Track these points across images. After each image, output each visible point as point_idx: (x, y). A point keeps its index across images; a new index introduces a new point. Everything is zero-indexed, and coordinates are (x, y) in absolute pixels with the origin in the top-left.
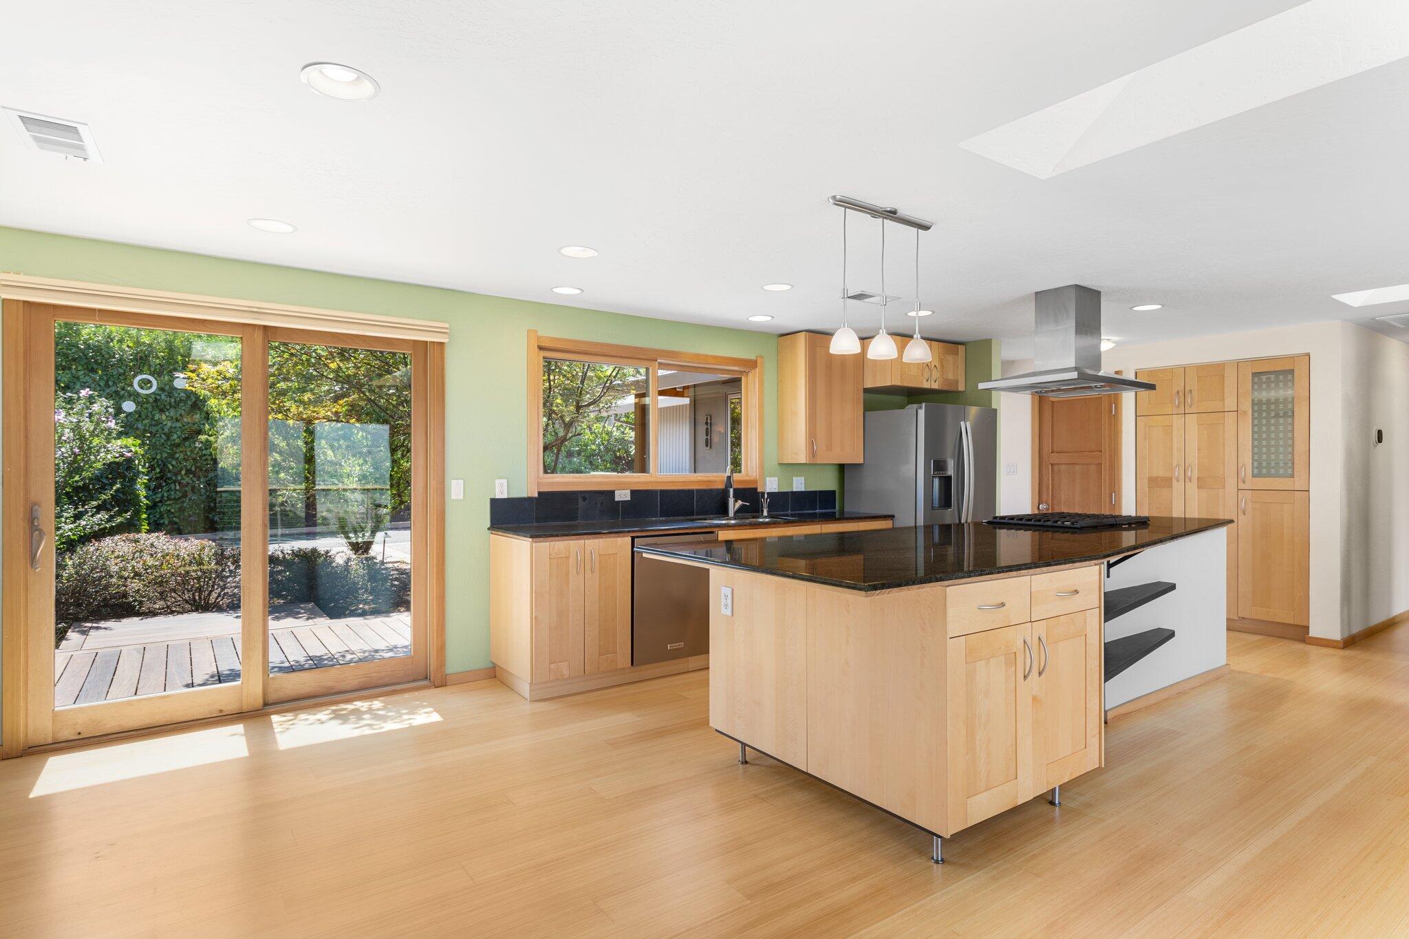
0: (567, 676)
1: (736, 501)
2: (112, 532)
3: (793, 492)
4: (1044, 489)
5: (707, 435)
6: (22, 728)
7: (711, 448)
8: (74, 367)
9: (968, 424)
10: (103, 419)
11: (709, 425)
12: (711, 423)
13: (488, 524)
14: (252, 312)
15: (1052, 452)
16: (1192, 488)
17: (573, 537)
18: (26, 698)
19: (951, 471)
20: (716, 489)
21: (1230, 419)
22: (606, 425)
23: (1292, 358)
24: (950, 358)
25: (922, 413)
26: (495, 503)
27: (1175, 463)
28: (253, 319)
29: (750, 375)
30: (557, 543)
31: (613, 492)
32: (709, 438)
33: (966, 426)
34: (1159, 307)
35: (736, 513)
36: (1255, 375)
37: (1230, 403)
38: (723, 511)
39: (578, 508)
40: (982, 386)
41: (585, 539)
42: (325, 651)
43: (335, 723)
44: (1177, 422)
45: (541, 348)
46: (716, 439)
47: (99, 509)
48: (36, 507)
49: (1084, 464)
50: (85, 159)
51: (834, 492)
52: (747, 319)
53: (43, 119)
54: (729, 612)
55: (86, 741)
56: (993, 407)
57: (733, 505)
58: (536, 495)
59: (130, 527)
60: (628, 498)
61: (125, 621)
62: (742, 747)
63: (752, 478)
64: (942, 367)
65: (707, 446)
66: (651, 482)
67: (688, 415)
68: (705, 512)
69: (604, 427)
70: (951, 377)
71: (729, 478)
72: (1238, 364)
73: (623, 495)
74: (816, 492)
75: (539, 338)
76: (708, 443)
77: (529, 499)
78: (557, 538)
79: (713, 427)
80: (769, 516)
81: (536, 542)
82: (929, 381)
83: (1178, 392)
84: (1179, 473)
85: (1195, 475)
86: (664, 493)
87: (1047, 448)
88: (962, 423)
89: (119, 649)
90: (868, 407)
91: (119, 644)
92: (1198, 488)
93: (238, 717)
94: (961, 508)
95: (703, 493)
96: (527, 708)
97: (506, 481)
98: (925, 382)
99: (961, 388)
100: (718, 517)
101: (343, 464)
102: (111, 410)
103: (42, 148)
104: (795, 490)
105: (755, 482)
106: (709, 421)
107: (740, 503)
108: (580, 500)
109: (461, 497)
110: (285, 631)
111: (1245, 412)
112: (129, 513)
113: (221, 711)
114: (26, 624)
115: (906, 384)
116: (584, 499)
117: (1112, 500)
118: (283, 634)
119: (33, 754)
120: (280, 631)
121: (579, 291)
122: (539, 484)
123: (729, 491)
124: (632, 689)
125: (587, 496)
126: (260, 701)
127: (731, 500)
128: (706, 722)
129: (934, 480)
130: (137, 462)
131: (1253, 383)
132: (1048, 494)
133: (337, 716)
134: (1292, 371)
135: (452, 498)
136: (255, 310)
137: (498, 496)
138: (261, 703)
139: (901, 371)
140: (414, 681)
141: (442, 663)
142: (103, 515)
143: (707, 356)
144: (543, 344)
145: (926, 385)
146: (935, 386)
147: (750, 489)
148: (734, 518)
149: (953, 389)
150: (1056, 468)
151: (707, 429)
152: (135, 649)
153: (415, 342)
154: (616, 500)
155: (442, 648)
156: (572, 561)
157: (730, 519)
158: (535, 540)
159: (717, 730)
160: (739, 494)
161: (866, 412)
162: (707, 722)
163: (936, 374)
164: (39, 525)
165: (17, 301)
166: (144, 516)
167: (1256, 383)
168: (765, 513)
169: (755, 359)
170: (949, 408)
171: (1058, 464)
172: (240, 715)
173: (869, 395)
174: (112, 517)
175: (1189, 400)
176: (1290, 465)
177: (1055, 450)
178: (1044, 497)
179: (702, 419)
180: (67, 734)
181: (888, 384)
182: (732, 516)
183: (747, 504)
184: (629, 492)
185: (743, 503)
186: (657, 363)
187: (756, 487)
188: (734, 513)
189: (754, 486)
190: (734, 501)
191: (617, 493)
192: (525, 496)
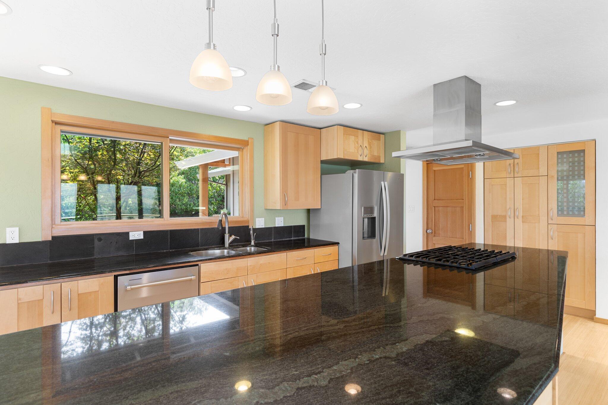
1: (230, 236)
3: (275, 228)
4: (430, 220)
9: (386, 183)
15: (434, 200)
16: (519, 222)
19: (376, 214)
21: (543, 181)
23: (584, 142)
24: (375, 143)
25: (356, 176)
26: (4, 246)
27: (508, 207)
29: (243, 151)
31: (128, 234)
33: (385, 184)
34: (514, 102)
35: (231, 244)
36: (558, 153)
37: (543, 171)
38: (221, 243)
39: (93, 248)
40: (394, 154)
44: (510, 182)
45: (56, 123)
49: (452, 207)
51: (304, 226)
52: (233, 109)
56: (402, 172)
57: (228, 239)
58: (50, 239)
60: (142, 237)
63: (246, 219)
64: (371, 147)
66: (164, 225)
68: (207, 245)
70: (376, 154)
71: (221, 221)
72: (548, 146)
73: (136, 235)
74: (291, 226)
75: (52, 114)
77: (44, 242)
80: (256, 245)
82: (362, 156)
83: (510, 164)
84: (510, 213)
85: (521, 214)
86: (173, 232)
87: (431, 198)
88: (382, 183)
90: (324, 173)
92: (523, 222)
94: (381, 239)
95: (205, 231)
97: (17, 229)
98: (359, 156)
99: (382, 161)
100: (216, 248)
104: (277, 226)
105: (248, 221)
107: (233, 237)
108: (96, 241)
111: (553, 176)
115: (347, 157)
116: (100, 240)
117: (470, 228)
122: (53, 230)
123: (225, 229)
125: (102, 237)
127: (227, 236)
129: (365, 219)
131: (558, 159)
132: (432, 224)
134: (584, 151)
137: (9, 241)
139: (344, 149)
144: (57, 120)
145: (360, 159)
146: (366, 159)
148: (229, 248)
149: (377, 161)
150: (437, 208)
154: (130, 239)
160: (233, 230)
161: (323, 176)
163: (366, 152)
167: (560, 158)
168: (253, 243)
169: (248, 139)
170: (375, 173)
171: (438, 207)
173: (325, 166)
175: (516, 169)
176: (582, 209)
177: (436, 198)
178: (430, 226)
181: (335, 157)
182: (227, 246)
183: (239, 238)
184: (142, 233)
185: (236, 237)
186: (168, 139)
187: (248, 225)
188: (229, 244)
189: (246, 225)
190: (228, 236)
191: (131, 234)
192: (40, 240)
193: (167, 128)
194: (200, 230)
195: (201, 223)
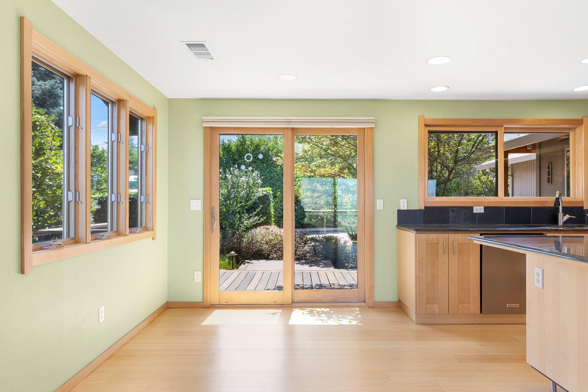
0: (438, 312)
1: (564, 215)
2: (260, 225)
5: (549, 175)
6: (209, 296)
7: (552, 183)
8: (257, 162)
10: (256, 179)
11: (550, 168)
12: (552, 168)
13: (396, 223)
14: (287, 122)
17: (441, 232)
18: (210, 285)
20: (548, 207)
22: (489, 177)
26: (399, 211)
28: (287, 125)
29: (577, 130)
30: (431, 235)
31: (472, 208)
32: (550, 177)
35: (565, 223)
38: (555, 221)
39: (449, 217)
41: (449, 234)
42: (327, 283)
43: (309, 315)
45: (426, 126)
46: (555, 178)
47: (256, 215)
48: (213, 209)
50: (212, 59)
52: (572, 90)
53: (192, 43)
54: (540, 285)
55: (229, 306)
57: (562, 218)
58: (424, 208)
59: (267, 223)
60: (483, 211)
61: (261, 261)
62: (553, 386)
63: (579, 200)
65: (549, 182)
66: (499, 202)
67: (535, 165)
68: (539, 222)
69: (488, 178)
71: (557, 199)
73: (479, 210)
75: (425, 120)
76: (550, 180)
77: (420, 211)
78: (431, 232)
79: (553, 170)
81: (418, 234)
86: (507, 208)
89: (255, 272)
91: (256, 270)
93: (282, 306)
95: (537, 210)
96: (414, 327)
97: (406, 200)
100: (549, 226)
101: (343, 196)
102: (259, 175)
103: (198, 58)
105: (582, 202)
106: (550, 166)
107: (567, 216)
108: (451, 212)
109: (382, 209)
110: (315, 272)
112: (265, 217)
113: (275, 302)
114: (210, 256)
116: (453, 211)
118: (314, 273)
119: (212, 307)
120: (313, 271)
121: (446, 88)
122: (425, 202)
123: (558, 209)
124: (480, 328)
125: (455, 209)
126: (290, 301)
127: (561, 215)
128: (523, 359)
130: (270, 197)
133: (311, 312)
135: (377, 209)
136: (288, 121)
137: (402, 209)
138: (291, 302)
140: (359, 302)
141: (372, 296)
142: (257, 218)
143: (541, 120)
144: (427, 123)
147: (577, 207)
148: (563, 226)
151: (549, 172)
152: (261, 272)
153: (359, 128)
154: (474, 212)
155: (372, 287)
156: (441, 246)
157: (560, 227)
158: (418, 232)
159: (532, 366)
160: (566, 211)
162: (525, 360)
164: (214, 216)
165: (208, 127)
166: (273, 219)
169: (581, 118)
172: (282, 305)
174: (260, 218)
179: (545, 165)
180: (223, 302)
182: (561, 225)
183: (575, 217)
184: (483, 207)
185: (571, 216)
186: (503, 128)
187: (582, 206)
188: (563, 223)
189: (581, 205)
190: (563, 215)
191: (475, 208)
192: (417, 209)
193: (502, 118)
194: (532, 209)
195: (533, 202)
